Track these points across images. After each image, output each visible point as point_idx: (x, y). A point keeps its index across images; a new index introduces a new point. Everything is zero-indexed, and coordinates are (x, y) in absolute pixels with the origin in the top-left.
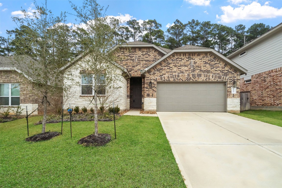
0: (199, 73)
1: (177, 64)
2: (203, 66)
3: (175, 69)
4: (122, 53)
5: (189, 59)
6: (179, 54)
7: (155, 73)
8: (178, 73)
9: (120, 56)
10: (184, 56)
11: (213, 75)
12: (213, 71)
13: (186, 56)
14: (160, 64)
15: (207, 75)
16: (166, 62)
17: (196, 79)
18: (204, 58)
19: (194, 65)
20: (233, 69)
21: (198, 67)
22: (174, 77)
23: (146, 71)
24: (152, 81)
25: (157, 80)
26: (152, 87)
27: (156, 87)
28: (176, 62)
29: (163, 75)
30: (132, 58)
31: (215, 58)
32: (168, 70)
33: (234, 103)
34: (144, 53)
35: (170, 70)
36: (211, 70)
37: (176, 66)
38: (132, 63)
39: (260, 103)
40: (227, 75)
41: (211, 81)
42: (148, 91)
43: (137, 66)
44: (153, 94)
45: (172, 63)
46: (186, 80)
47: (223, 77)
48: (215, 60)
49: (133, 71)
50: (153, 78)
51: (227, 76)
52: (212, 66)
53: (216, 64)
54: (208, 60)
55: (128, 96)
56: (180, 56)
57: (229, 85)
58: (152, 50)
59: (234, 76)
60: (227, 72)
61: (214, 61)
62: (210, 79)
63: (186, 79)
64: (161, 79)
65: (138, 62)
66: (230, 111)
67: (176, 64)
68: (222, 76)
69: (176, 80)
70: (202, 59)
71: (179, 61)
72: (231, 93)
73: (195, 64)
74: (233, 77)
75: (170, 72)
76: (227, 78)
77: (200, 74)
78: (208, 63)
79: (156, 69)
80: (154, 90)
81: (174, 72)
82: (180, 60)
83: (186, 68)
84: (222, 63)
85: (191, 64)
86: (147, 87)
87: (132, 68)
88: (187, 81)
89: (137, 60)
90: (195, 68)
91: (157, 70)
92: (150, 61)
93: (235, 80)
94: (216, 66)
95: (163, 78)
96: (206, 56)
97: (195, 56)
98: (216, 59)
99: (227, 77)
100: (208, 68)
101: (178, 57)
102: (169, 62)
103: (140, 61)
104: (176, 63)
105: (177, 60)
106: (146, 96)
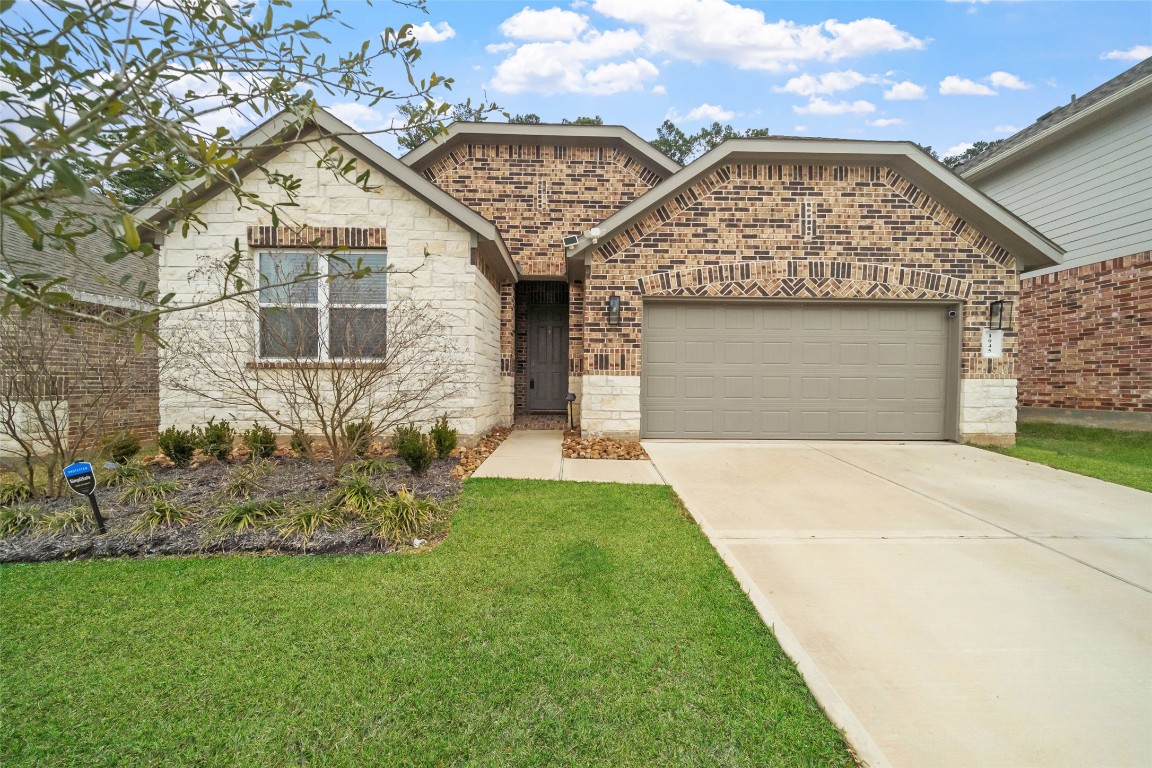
0: (840, 260)
1: (738, 215)
2: (860, 227)
3: (730, 238)
4: (479, 165)
5: (793, 194)
6: (749, 166)
7: (637, 256)
8: (744, 258)
9: (469, 177)
10: (770, 178)
11: (902, 271)
12: (904, 250)
13: (780, 178)
14: (659, 211)
15: (876, 268)
16: (687, 205)
17: (828, 286)
18: (865, 190)
19: (819, 221)
20: (993, 246)
21: (838, 232)
22: (724, 275)
23: (595, 241)
24: (623, 295)
25: (643, 292)
26: (619, 325)
27: (638, 325)
28: (736, 204)
29: (671, 267)
30: (524, 192)
31: (911, 190)
32: (698, 243)
33: (990, 402)
34: (580, 169)
35: (707, 241)
36: (897, 244)
37: (735, 226)
38: (527, 214)
39: (1041, 394)
40: (964, 271)
41: (894, 297)
42: (603, 341)
43: (546, 228)
44: (623, 357)
45: (714, 209)
46: (779, 292)
47: (949, 280)
48: (914, 201)
49: (526, 252)
50: (626, 278)
51: (964, 277)
52: (898, 228)
53: (917, 221)
54: (883, 201)
55: (507, 365)
56: (755, 177)
57: (970, 320)
58: (615, 158)
59: (995, 277)
60: (963, 256)
61: (910, 207)
62: (888, 290)
63: (783, 289)
64: (663, 283)
65: (552, 210)
66: (974, 438)
67: (733, 215)
68: (945, 277)
69: (735, 289)
70: (854, 195)
71: (749, 199)
72: (980, 355)
73: (824, 216)
74: (991, 283)
75: (707, 252)
76: (964, 287)
77: (844, 265)
78: (880, 212)
79: (641, 235)
80: (628, 335)
81: (724, 252)
82: (754, 194)
83: (782, 236)
84: (942, 216)
85: (803, 216)
86: (598, 325)
87: (524, 236)
88: (783, 294)
89: (545, 200)
90: (822, 238)
91: (642, 240)
92: (605, 207)
93: (1000, 293)
94: (917, 228)
95: (674, 282)
96: (872, 180)
97: (821, 179)
98: (919, 194)
99: (962, 280)
100: (880, 238)
101: (745, 183)
102: (701, 204)
103: (560, 206)
104: (736, 210)
105: (738, 193)
106: (591, 365)
